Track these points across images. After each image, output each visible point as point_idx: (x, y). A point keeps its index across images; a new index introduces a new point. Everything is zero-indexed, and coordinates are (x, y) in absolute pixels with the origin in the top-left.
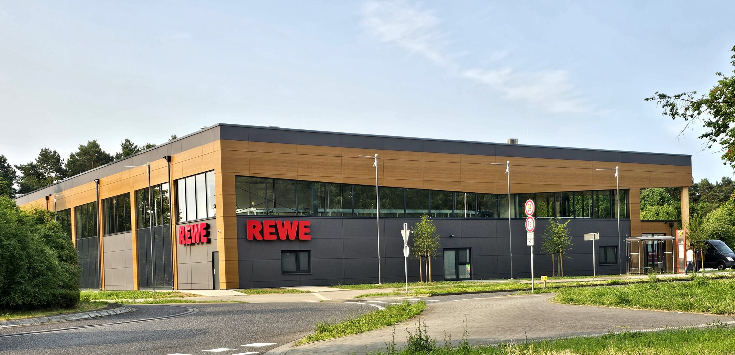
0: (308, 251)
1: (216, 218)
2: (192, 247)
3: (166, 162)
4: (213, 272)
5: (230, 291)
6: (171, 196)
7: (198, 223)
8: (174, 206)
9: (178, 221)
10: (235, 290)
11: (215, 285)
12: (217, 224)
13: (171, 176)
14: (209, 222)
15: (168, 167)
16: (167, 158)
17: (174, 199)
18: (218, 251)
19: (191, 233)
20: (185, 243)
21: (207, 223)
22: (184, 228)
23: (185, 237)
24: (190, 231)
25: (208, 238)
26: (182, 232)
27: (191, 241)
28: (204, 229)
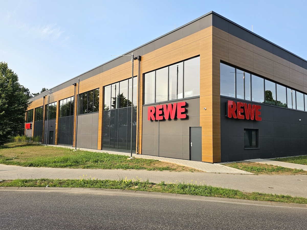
1: (198, 97)
2: (161, 123)
3: (137, 61)
4: (190, 145)
5: (218, 165)
6: (139, 86)
7: (173, 103)
8: (142, 92)
9: (144, 104)
10: (222, 164)
11: (192, 156)
12: (200, 102)
13: (140, 71)
14: (188, 102)
15: (138, 65)
16: (138, 58)
17: (142, 87)
18: (200, 126)
19: (164, 111)
20: (156, 119)
21: (186, 103)
22: (155, 107)
23: (155, 115)
24: (162, 109)
25: (186, 115)
26: (151, 111)
27: (164, 118)
28: (182, 107)
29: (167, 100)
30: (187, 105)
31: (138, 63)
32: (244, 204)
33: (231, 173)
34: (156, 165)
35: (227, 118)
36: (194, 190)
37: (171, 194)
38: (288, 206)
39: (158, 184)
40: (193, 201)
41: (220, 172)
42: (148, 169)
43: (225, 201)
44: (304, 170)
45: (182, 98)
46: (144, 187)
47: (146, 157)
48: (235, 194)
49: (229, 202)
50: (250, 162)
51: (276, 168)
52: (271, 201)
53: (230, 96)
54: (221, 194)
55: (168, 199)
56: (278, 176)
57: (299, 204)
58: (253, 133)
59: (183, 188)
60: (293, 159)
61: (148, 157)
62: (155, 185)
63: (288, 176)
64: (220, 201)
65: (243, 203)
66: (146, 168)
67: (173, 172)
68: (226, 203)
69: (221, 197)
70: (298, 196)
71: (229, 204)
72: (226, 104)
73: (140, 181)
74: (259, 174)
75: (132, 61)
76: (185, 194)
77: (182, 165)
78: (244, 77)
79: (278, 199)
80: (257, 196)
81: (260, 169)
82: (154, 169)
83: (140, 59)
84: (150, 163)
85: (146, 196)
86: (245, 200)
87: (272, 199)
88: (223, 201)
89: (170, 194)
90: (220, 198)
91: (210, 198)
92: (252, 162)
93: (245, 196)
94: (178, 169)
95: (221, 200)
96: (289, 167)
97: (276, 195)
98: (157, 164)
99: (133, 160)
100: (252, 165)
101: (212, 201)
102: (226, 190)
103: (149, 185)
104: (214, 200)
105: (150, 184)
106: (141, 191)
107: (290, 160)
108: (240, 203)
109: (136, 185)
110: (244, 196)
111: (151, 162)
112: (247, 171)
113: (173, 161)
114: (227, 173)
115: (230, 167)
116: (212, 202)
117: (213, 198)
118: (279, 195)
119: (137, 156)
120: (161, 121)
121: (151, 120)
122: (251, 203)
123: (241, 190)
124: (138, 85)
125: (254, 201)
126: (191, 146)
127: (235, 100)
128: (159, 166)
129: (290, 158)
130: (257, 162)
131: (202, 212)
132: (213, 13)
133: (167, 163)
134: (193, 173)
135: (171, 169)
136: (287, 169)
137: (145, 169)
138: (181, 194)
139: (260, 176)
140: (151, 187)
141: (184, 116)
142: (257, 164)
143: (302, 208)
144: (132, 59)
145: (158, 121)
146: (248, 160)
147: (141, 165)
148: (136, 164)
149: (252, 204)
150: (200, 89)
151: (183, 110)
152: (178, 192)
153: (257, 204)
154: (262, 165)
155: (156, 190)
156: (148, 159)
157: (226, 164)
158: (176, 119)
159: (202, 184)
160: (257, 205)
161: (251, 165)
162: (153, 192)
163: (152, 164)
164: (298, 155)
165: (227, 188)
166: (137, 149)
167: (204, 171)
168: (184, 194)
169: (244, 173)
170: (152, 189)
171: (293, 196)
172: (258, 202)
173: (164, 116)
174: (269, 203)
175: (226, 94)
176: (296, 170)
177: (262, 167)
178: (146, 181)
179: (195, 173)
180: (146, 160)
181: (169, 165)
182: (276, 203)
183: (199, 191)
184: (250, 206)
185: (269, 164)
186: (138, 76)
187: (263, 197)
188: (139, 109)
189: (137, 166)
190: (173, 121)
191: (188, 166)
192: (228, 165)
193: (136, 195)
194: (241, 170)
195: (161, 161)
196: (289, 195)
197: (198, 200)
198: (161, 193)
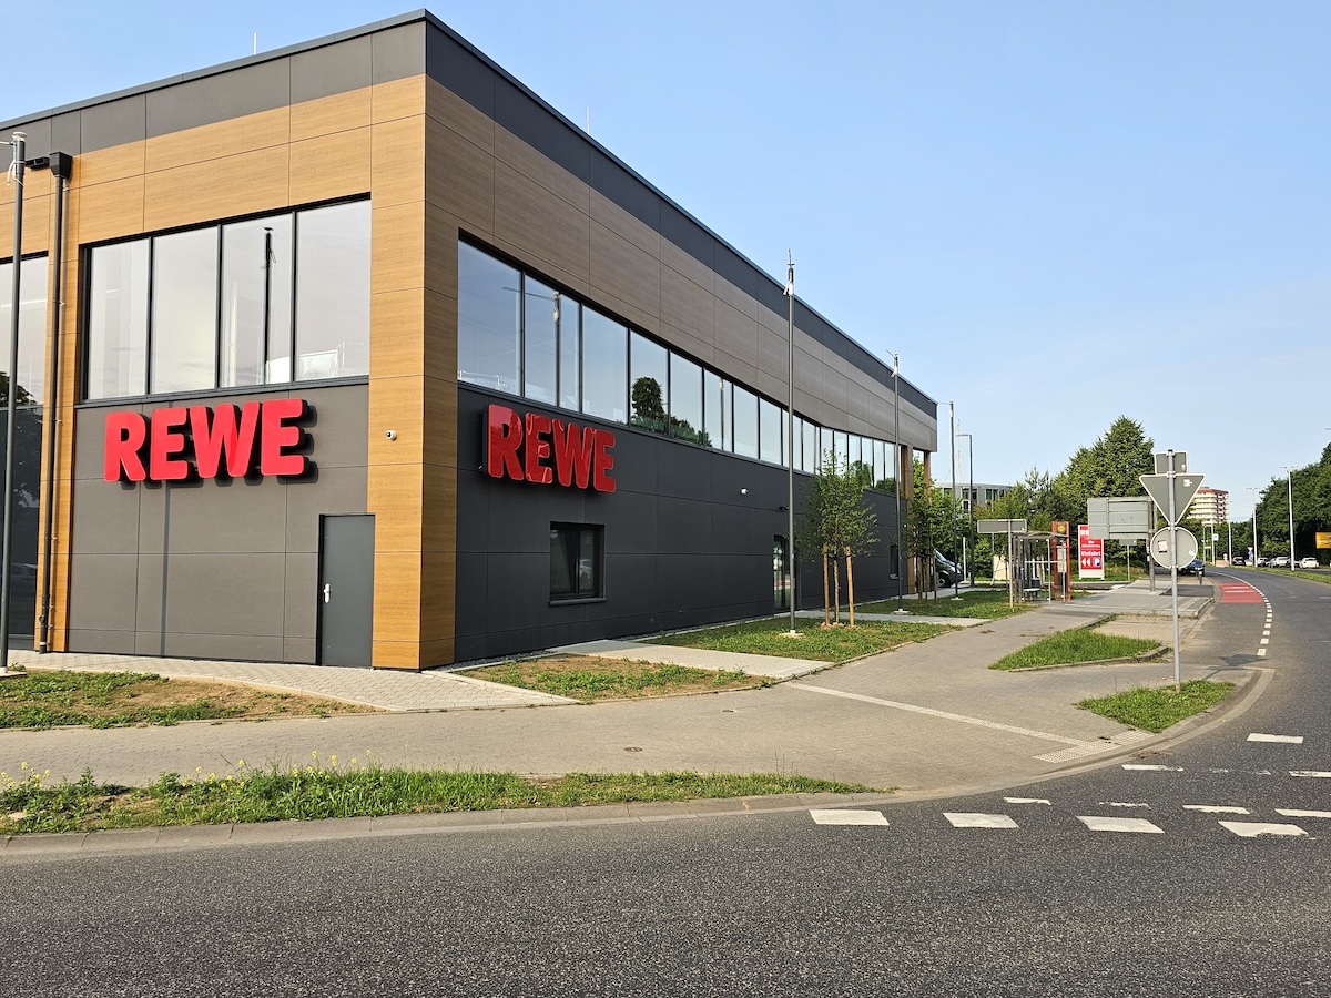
0: (597, 530)
1: (362, 382)
2: (176, 493)
3: (48, 178)
4: (321, 595)
5: (442, 675)
6: (57, 303)
7: (241, 402)
8: (72, 339)
9: (86, 396)
10: (456, 673)
11: (327, 648)
12: (371, 405)
13: (67, 231)
14: (313, 399)
15: (54, 198)
16: (55, 161)
17: (72, 313)
18: (369, 512)
19: (194, 437)
20: (148, 474)
21: (305, 403)
22: (145, 418)
23: (144, 454)
24: (185, 429)
25: (306, 460)
26: (125, 435)
27: (193, 471)
28: (286, 422)
29: (211, 385)
30: (309, 415)
31: (55, 189)
32: (529, 828)
33: (492, 704)
34: (143, 699)
35: (484, 478)
36: (323, 798)
37: (208, 827)
38: (684, 813)
39: (146, 787)
40: (312, 844)
41: (444, 707)
42: (97, 721)
43: (453, 824)
44: (749, 672)
45: (286, 378)
46: (64, 810)
47: (90, 666)
48: (497, 790)
49: (467, 829)
50: (567, 655)
51: (658, 670)
52: (628, 800)
53: (498, 386)
54: (440, 800)
55: (189, 854)
56: (661, 702)
57: (721, 800)
58: (587, 541)
59: (268, 795)
60: (716, 635)
61: (104, 665)
62: (128, 796)
63: (694, 698)
64: (432, 830)
65: (524, 825)
66: (84, 718)
67: (232, 727)
68: (455, 835)
69: (438, 811)
70: (722, 770)
71: (467, 835)
72: (481, 418)
73: (43, 786)
74: (594, 701)
75: (12, 173)
76: (277, 819)
77: (277, 687)
78: (556, 315)
79: (652, 790)
80: (581, 790)
81: (601, 681)
82: (131, 720)
83: (65, 168)
84: (110, 690)
85: (70, 854)
86: (532, 812)
87: (632, 791)
88: (445, 825)
89: (203, 827)
90: (436, 818)
91: (392, 820)
92: (576, 656)
93: (535, 795)
94: (256, 711)
95: (439, 824)
96: (700, 667)
97: (647, 775)
98: (147, 695)
99: (14, 683)
100: (574, 668)
101: (397, 833)
102: (463, 778)
103: (92, 799)
104: (409, 826)
105: (96, 792)
106: (46, 835)
107: (706, 639)
108: (514, 826)
109: (15, 809)
110: (532, 794)
111: (116, 683)
112: (553, 691)
113: (236, 675)
114: (476, 706)
115: (487, 683)
116: (396, 838)
117: (405, 820)
118: (658, 774)
119: (39, 662)
120: (173, 483)
121: (123, 478)
122: (555, 819)
123: (522, 769)
124: (52, 300)
125: (568, 809)
126: (327, 600)
127: (520, 405)
128: (156, 705)
129: (708, 633)
130: (591, 652)
131: (345, 888)
132: (429, 20)
133: (205, 687)
134: (325, 721)
135: (223, 713)
136: (696, 672)
137: (81, 720)
138: (258, 821)
139: (602, 706)
140: (104, 807)
141: (295, 465)
142: (594, 663)
143: (728, 813)
144: (16, 161)
145: (164, 484)
146: (560, 650)
147: (56, 707)
148: (30, 703)
149: (557, 824)
150: (372, 348)
151: (292, 437)
152: (245, 813)
153: (577, 818)
154: (610, 662)
155: (129, 820)
156: (102, 671)
157: (475, 670)
158: (254, 475)
159: (359, 764)
160: (578, 823)
161: (568, 669)
162: (114, 831)
163: (122, 698)
164: (733, 620)
165: (465, 769)
166: (38, 624)
167: (377, 707)
168: (272, 819)
169: (541, 703)
170: (107, 817)
171: (704, 773)
172: (582, 810)
173: (197, 463)
174: (622, 808)
175: (483, 377)
176: (722, 674)
177: (608, 673)
178: (75, 779)
179: (338, 721)
180: (89, 677)
181: (211, 695)
182: (646, 805)
183: (345, 798)
184: (550, 830)
185: (634, 659)
186: (52, 254)
187: (600, 788)
188: (54, 422)
189: (33, 712)
190: (239, 489)
191: (307, 692)
192: (480, 674)
193: (12, 857)
194: (533, 688)
195: (171, 676)
196: (691, 770)
197: (338, 838)
198: (156, 830)
